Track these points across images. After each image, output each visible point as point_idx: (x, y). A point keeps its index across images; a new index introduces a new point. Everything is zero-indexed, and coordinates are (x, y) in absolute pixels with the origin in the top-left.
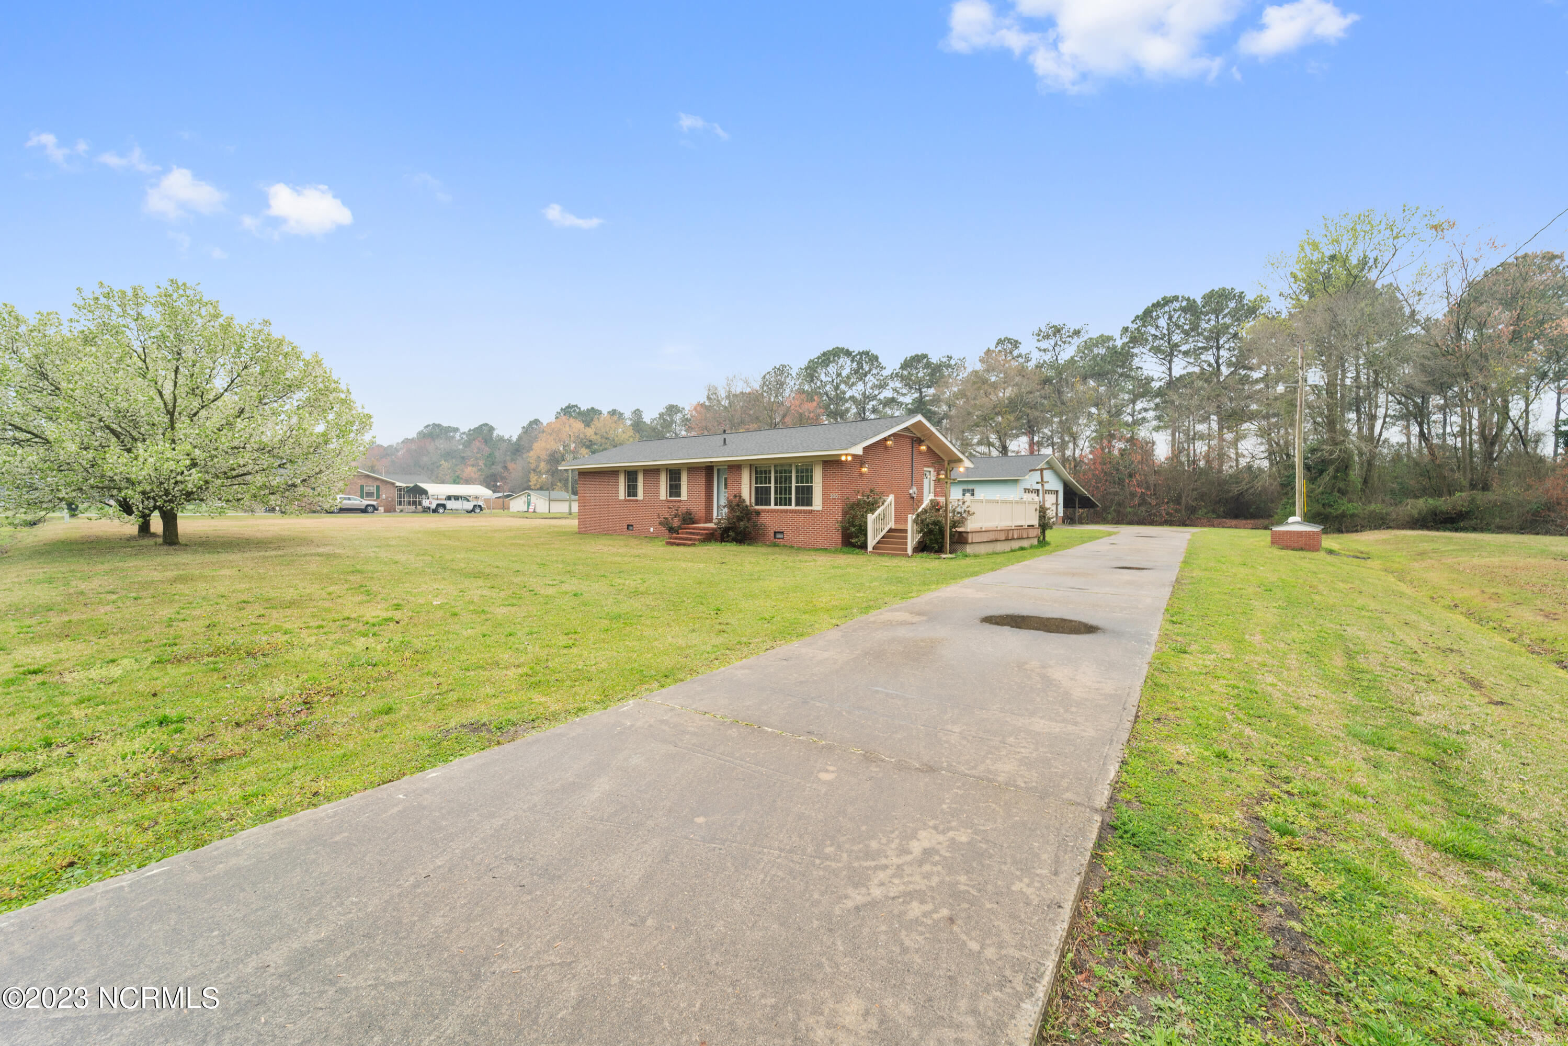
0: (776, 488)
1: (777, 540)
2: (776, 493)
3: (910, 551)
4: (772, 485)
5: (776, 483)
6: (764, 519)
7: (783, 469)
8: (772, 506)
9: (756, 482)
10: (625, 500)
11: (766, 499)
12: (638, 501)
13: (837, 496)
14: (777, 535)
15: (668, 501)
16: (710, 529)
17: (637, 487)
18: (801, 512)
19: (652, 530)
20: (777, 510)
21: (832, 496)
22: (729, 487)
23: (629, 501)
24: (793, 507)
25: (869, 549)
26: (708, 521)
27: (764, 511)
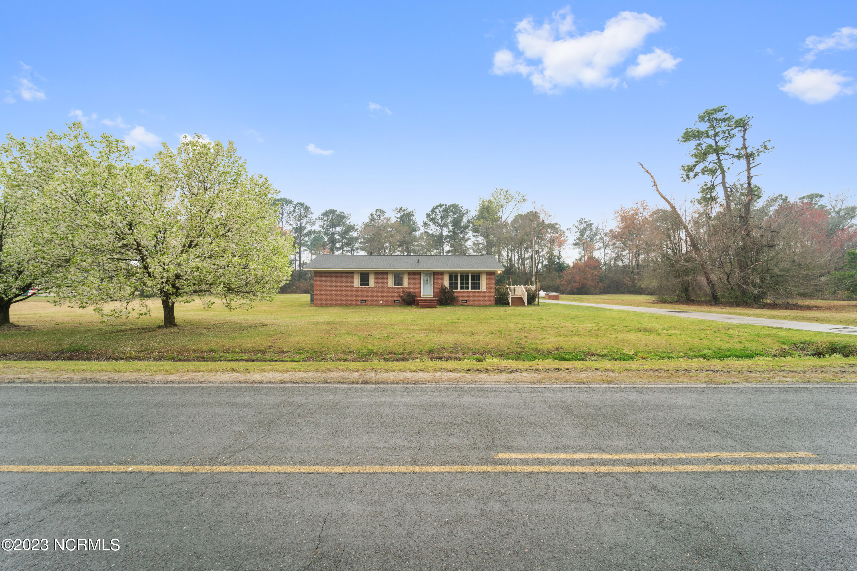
0: (461, 283)
1: (464, 304)
2: (461, 284)
3: (526, 304)
4: (459, 281)
5: (460, 280)
6: (456, 295)
7: (465, 276)
8: (459, 290)
9: (450, 280)
10: (359, 288)
11: (455, 287)
12: (369, 288)
13: (492, 286)
14: (463, 302)
15: (394, 288)
16: (435, 300)
17: (368, 281)
18: (475, 292)
19: (381, 302)
20: (463, 292)
21: (490, 286)
22: (435, 282)
23: (362, 288)
24: (470, 290)
25: (510, 304)
26: (420, 297)
27: (456, 292)
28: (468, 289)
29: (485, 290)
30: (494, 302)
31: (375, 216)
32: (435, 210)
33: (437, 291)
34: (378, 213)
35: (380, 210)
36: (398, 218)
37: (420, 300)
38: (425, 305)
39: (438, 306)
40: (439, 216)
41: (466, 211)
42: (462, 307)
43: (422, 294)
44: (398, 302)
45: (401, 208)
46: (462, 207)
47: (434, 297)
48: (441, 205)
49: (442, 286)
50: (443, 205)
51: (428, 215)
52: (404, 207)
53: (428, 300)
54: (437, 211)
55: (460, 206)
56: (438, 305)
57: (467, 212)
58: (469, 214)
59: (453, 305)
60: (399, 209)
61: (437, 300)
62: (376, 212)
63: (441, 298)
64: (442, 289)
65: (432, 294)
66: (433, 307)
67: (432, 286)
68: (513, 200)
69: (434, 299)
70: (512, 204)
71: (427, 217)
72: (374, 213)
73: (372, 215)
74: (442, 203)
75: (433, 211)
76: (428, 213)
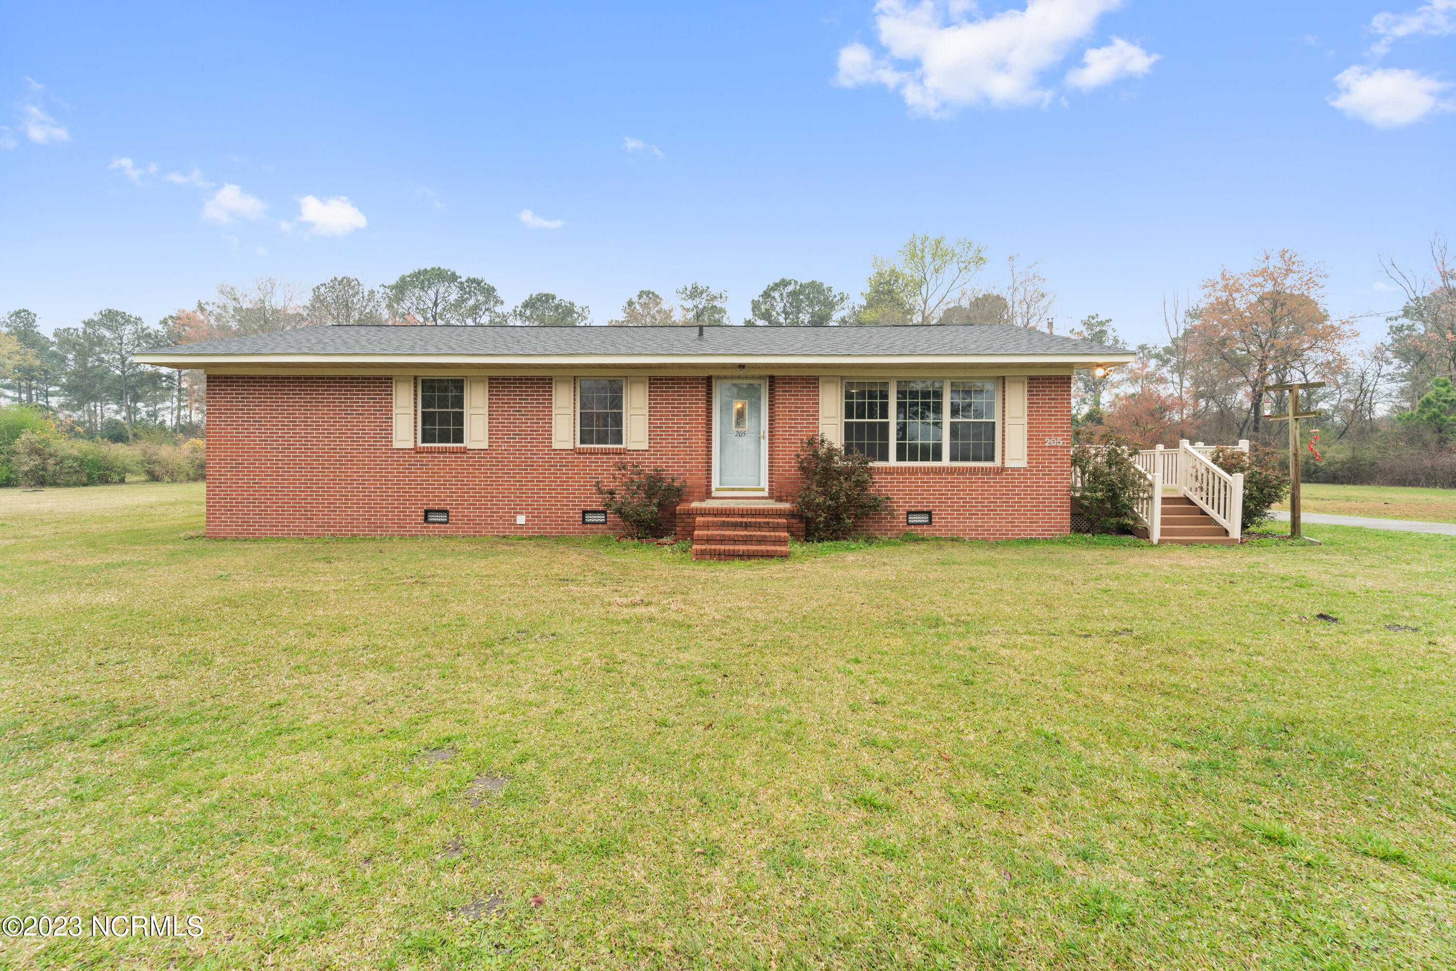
0: (900, 427)
1: (919, 531)
2: (901, 435)
3: (1234, 534)
4: (892, 420)
5: (900, 414)
8: (893, 461)
9: (849, 414)
10: (417, 451)
11: (872, 447)
12: (465, 451)
13: (1059, 441)
14: (914, 519)
15: (580, 453)
16: (779, 514)
17: (459, 419)
18: (973, 471)
19: (521, 519)
20: (913, 471)
21: (1049, 442)
22: (779, 423)
23: (430, 451)
24: (946, 461)
25: (1156, 535)
26: (708, 494)
27: (880, 471)
28: (938, 457)
29: (1023, 464)
30: (1067, 522)
31: (638, 307)
32: (773, 294)
33: (790, 468)
34: (645, 299)
35: (648, 293)
36: (688, 310)
37: (704, 513)
38: (722, 540)
39: (797, 548)
40: (779, 307)
41: (838, 297)
42: (911, 547)
43: (715, 484)
44: (600, 518)
45: (695, 288)
46: (829, 289)
47: (770, 497)
48: (784, 283)
49: (811, 442)
50: (789, 283)
51: (755, 306)
52: (702, 285)
53: (743, 513)
54: (776, 295)
55: (825, 286)
56: (796, 537)
57: (842, 299)
58: (846, 304)
59: (870, 540)
60: (689, 288)
61: (791, 515)
62: (640, 297)
63: (808, 505)
64: (815, 455)
65: (765, 483)
66: (769, 555)
67: (765, 444)
68: (955, 259)
69: (772, 505)
70: (950, 270)
71: (753, 311)
72: (635, 299)
73: (630, 303)
74: (788, 278)
75: (766, 295)
76: (756, 299)
